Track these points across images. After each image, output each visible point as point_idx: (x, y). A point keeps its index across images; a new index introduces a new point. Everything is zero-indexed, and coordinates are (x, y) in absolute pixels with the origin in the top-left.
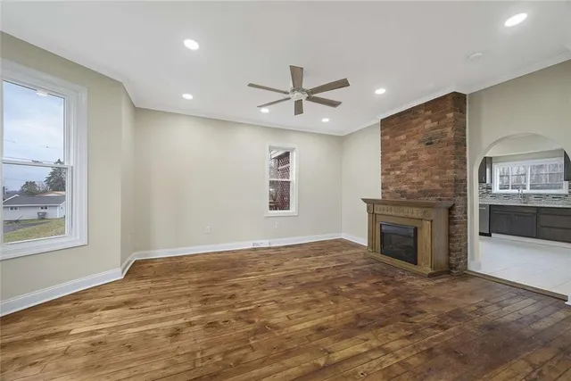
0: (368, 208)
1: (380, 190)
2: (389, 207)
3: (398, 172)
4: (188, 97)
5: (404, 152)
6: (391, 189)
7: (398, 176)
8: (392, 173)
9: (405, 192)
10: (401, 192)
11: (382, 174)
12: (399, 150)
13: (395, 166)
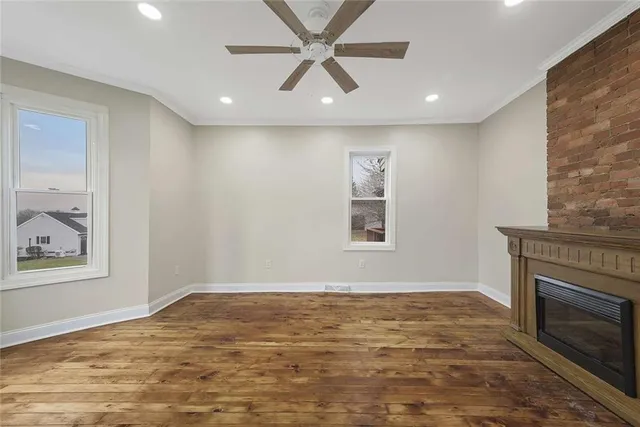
0: (511, 245)
1: (545, 210)
2: (554, 246)
3: (588, 172)
4: (226, 100)
5: (603, 125)
6: (571, 207)
7: (588, 180)
8: (572, 174)
9: (606, 212)
10: (596, 214)
11: (549, 179)
12: (592, 122)
13: (579, 158)
